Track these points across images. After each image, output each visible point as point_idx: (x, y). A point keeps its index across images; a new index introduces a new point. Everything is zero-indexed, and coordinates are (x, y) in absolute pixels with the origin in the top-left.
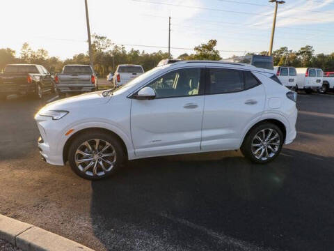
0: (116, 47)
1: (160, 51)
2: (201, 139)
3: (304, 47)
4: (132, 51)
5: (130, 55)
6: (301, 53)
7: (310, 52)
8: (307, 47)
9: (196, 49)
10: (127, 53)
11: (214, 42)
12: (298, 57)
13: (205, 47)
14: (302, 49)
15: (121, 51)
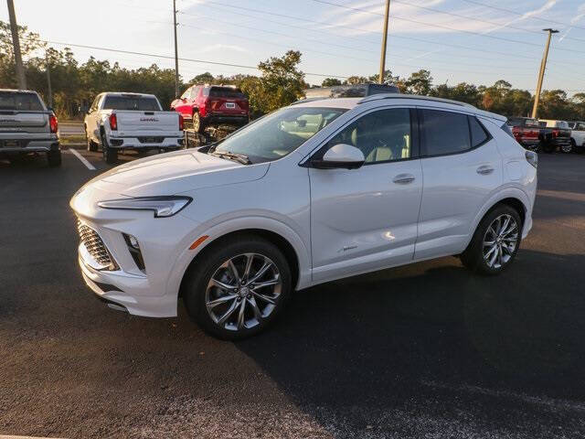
0: (52, 51)
1: (154, 66)
2: (416, 240)
3: (417, 71)
4: (91, 62)
5: (87, 71)
6: (414, 82)
7: (426, 81)
8: (422, 72)
9: (262, 66)
10: (78, 66)
11: (296, 56)
12: (409, 89)
13: (278, 63)
14: (414, 75)
15: (64, 60)
